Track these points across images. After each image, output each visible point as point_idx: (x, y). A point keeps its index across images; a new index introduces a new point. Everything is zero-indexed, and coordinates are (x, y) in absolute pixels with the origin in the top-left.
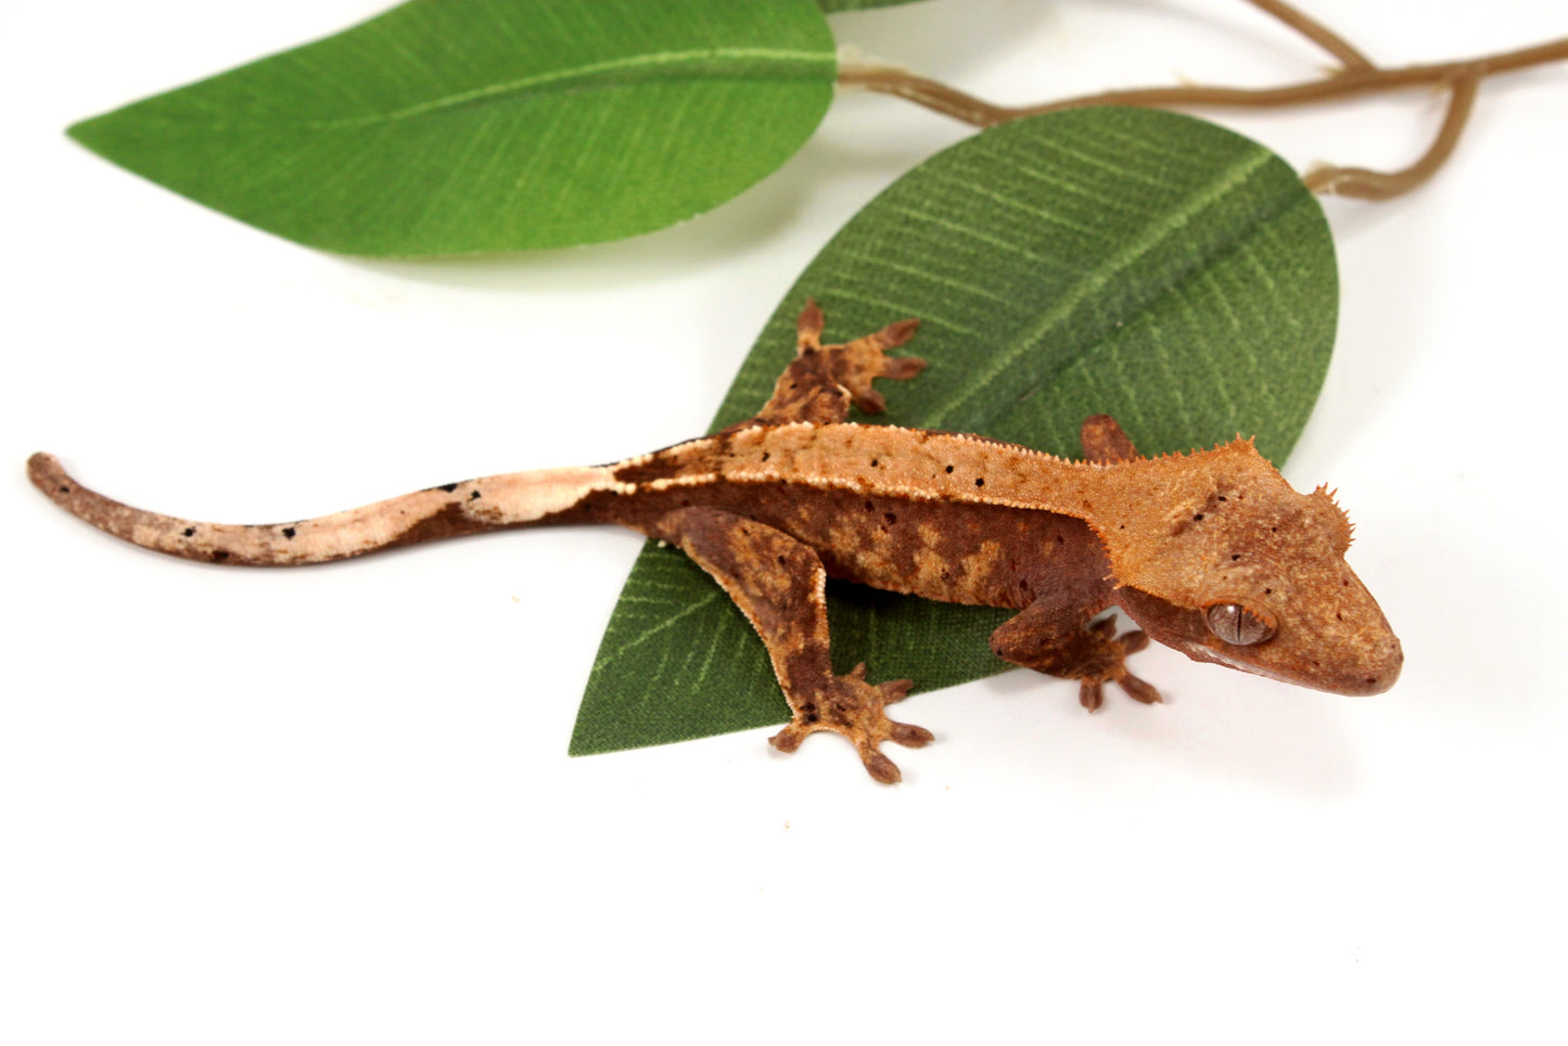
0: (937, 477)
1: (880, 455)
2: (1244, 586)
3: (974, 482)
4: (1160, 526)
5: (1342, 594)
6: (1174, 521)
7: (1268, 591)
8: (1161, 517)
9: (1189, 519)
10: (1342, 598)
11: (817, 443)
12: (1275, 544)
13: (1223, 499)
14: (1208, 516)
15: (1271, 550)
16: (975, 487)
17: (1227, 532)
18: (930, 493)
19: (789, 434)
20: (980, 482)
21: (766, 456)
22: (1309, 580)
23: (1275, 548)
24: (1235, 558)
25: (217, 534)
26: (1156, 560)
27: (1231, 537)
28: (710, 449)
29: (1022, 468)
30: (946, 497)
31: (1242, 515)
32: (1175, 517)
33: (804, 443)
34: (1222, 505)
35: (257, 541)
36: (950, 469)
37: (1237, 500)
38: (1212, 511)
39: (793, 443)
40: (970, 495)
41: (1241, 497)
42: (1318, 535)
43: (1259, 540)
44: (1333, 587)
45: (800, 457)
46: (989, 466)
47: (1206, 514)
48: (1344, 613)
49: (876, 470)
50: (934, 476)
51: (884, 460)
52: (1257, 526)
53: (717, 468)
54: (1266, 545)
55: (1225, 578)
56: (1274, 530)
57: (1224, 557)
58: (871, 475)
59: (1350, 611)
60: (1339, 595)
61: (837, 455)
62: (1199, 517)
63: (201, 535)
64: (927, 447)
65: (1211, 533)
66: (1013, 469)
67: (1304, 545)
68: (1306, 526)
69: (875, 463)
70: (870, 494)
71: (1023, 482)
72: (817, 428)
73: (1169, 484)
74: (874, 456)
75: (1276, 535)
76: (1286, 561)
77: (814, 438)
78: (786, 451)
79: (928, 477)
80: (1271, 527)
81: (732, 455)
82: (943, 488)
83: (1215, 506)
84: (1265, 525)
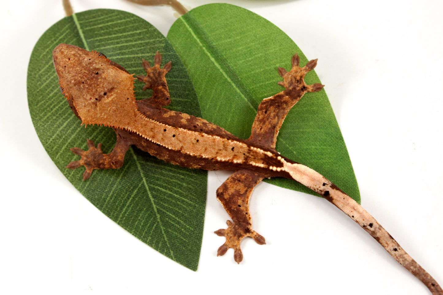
0: (178, 134)
1: (196, 144)
2: (97, 61)
3: (167, 131)
4: (117, 93)
5: (67, 64)
6: (113, 93)
7: (90, 60)
8: (116, 97)
9: (108, 94)
10: (67, 63)
11: (216, 151)
12: (84, 78)
13: (96, 99)
14: (102, 93)
15: (86, 76)
16: (167, 129)
17: (98, 85)
18: (181, 129)
19: (225, 156)
20: (165, 130)
21: (233, 149)
22: (76, 68)
23: (84, 77)
24: (97, 74)
25: (388, 243)
26: (120, 81)
27: (97, 83)
28: (251, 160)
29: (151, 133)
30: (176, 128)
31: (92, 91)
32: (112, 95)
33: (220, 152)
34: (97, 97)
35: (380, 232)
36: (174, 136)
37: (92, 98)
38: (101, 96)
39: (224, 152)
40: (169, 127)
41: (91, 99)
42: (71, 77)
43: (89, 80)
44: (69, 66)
45: (221, 147)
46: (161, 135)
47: (103, 95)
48: (68, 60)
49: (198, 138)
50: (179, 134)
51: (195, 142)
52: (88, 85)
53: (250, 151)
54: (87, 78)
55: (102, 66)
56: (83, 83)
57: (101, 74)
58: (199, 137)
59: (66, 60)
60: (68, 64)
61: (210, 145)
62: (105, 94)
63: (393, 246)
64: (181, 145)
65: (103, 86)
66: (154, 133)
67: (76, 76)
68: (74, 80)
69: (198, 141)
70: (200, 133)
71: (152, 129)
72: (216, 157)
73: (111, 112)
74: (198, 143)
75: (83, 81)
76: (82, 73)
77: (217, 153)
78: (226, 150)
79: (181, 134)
80: (84, 84)
81: (244, 154)
82: (177, 130)
83: (99, 97)
84: (86, 85)
